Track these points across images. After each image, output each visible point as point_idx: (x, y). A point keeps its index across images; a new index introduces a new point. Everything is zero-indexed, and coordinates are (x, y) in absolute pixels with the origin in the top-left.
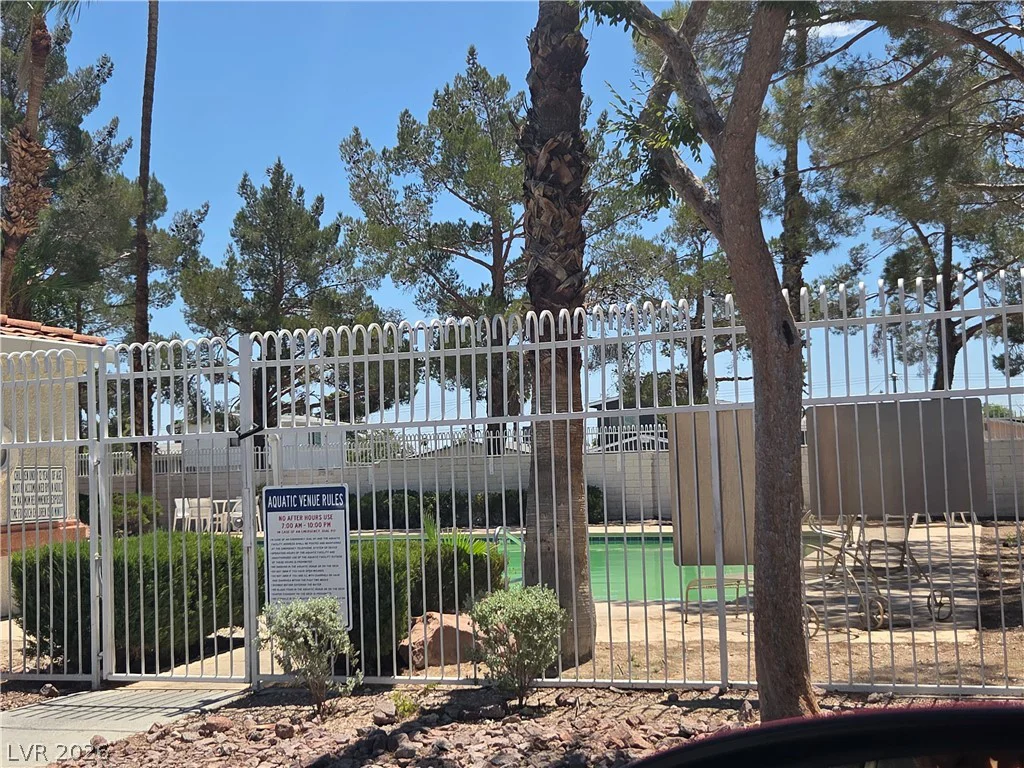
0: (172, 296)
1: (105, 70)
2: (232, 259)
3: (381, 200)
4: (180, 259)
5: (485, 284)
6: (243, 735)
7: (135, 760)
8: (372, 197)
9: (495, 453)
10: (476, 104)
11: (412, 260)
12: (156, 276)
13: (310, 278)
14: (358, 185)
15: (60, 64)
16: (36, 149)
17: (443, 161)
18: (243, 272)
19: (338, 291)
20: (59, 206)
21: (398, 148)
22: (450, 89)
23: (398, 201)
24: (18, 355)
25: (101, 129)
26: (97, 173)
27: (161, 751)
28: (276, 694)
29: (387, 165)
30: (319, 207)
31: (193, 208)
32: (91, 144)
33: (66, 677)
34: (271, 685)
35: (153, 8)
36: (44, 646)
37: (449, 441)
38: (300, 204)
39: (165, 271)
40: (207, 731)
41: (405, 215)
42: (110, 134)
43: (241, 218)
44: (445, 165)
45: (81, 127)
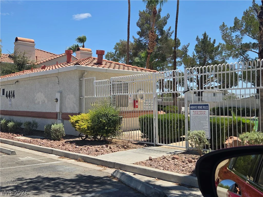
0: (182, 64)
1: (168, 16)
2: (194, 55)
3: (229, 39)
4: (183, 55)
5: (256, 57)
6: (181, 161)
7: (157, 163)
8: (227, 39)
9: (258, 99)
10: (254, 13)
11: (237, 52)
12: (178, 60)
13: (212, 58)
14: (224, 36)
15: (159, 16)
16: (154, 34)
17: (245, 28)
18: (197, 58)
19: (219, 61)
20: (159, 46)
21: (234, 26)
22: (248, 10)
23: (233, 39)
24: (137, 75)
25: (167, 29)
26: (166, 38)
27: (162, 162)
28: (192, 152)
29: (231, 30)
30: (214, 42)
31: (186, 44)
32: (165, 32)
33: (149, 143)
34: (192, 149)
35: (178, 2)
36: (145, 136)
37: (249, 96)
38: (210, 41)
39: (180, 58)
40: (173, 159)
41: (235, 42)
42: (169, 30)
43: (196, 46)
44: (246, 29)
45: (163, 29)
